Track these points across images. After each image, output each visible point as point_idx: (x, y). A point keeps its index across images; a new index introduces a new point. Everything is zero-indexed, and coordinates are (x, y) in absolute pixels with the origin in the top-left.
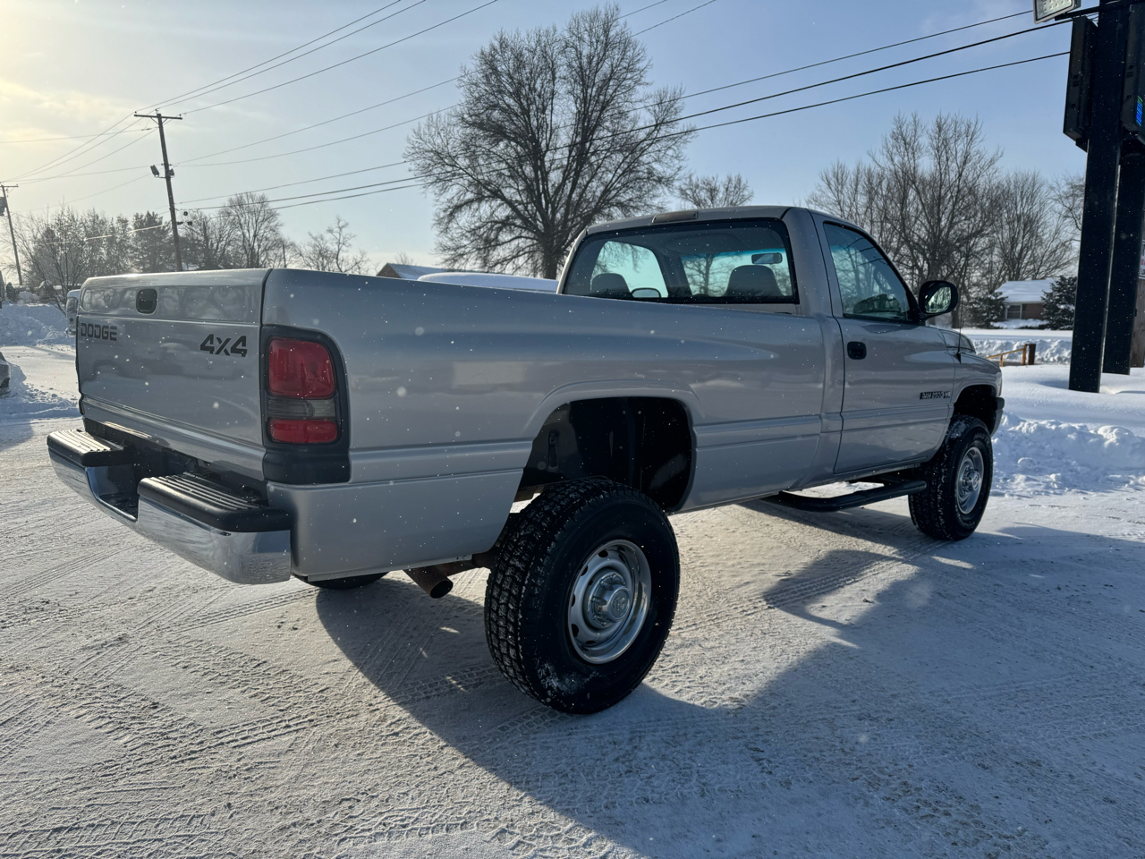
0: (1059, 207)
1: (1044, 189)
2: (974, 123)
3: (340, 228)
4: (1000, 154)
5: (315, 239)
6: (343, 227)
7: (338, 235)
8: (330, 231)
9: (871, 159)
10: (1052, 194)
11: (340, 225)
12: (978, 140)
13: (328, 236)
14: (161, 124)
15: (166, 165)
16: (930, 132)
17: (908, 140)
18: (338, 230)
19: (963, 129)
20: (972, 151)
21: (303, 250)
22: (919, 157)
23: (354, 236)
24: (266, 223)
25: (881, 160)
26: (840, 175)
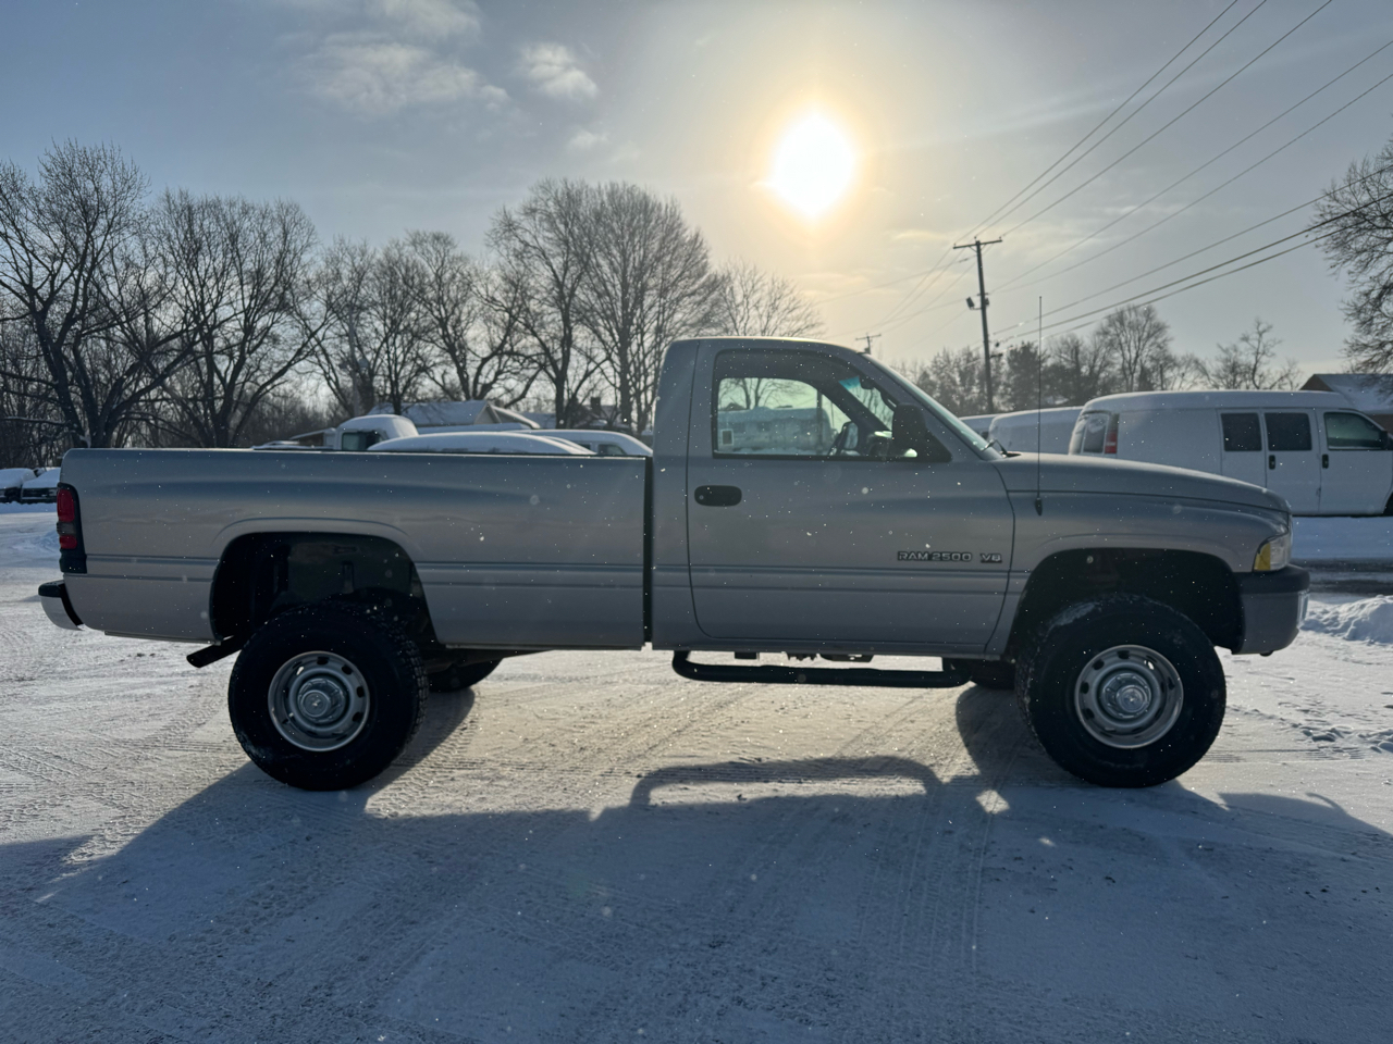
3: (1260, 334)
5: (1226, 351)
6: (1264, 331)
7: (1256, 343)
8: (1245, 339)
11: (1261, 329)
13: (1243, 346)
14: (979, 251)
15: (982, 294)
18: (1258, 336)
21: (1208, 367)
23: (1280, 342)
24: (1152, 340)
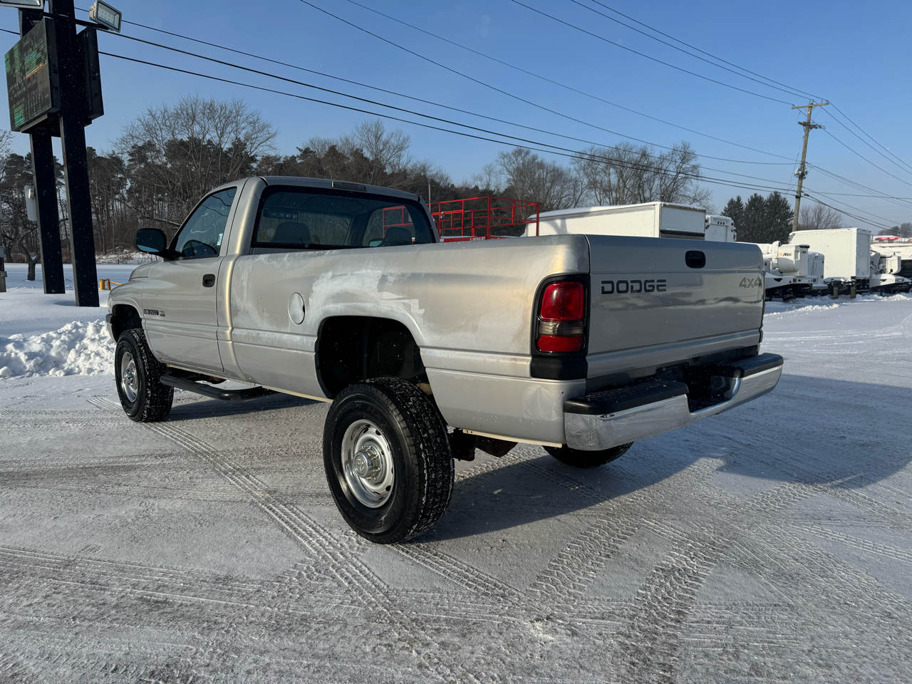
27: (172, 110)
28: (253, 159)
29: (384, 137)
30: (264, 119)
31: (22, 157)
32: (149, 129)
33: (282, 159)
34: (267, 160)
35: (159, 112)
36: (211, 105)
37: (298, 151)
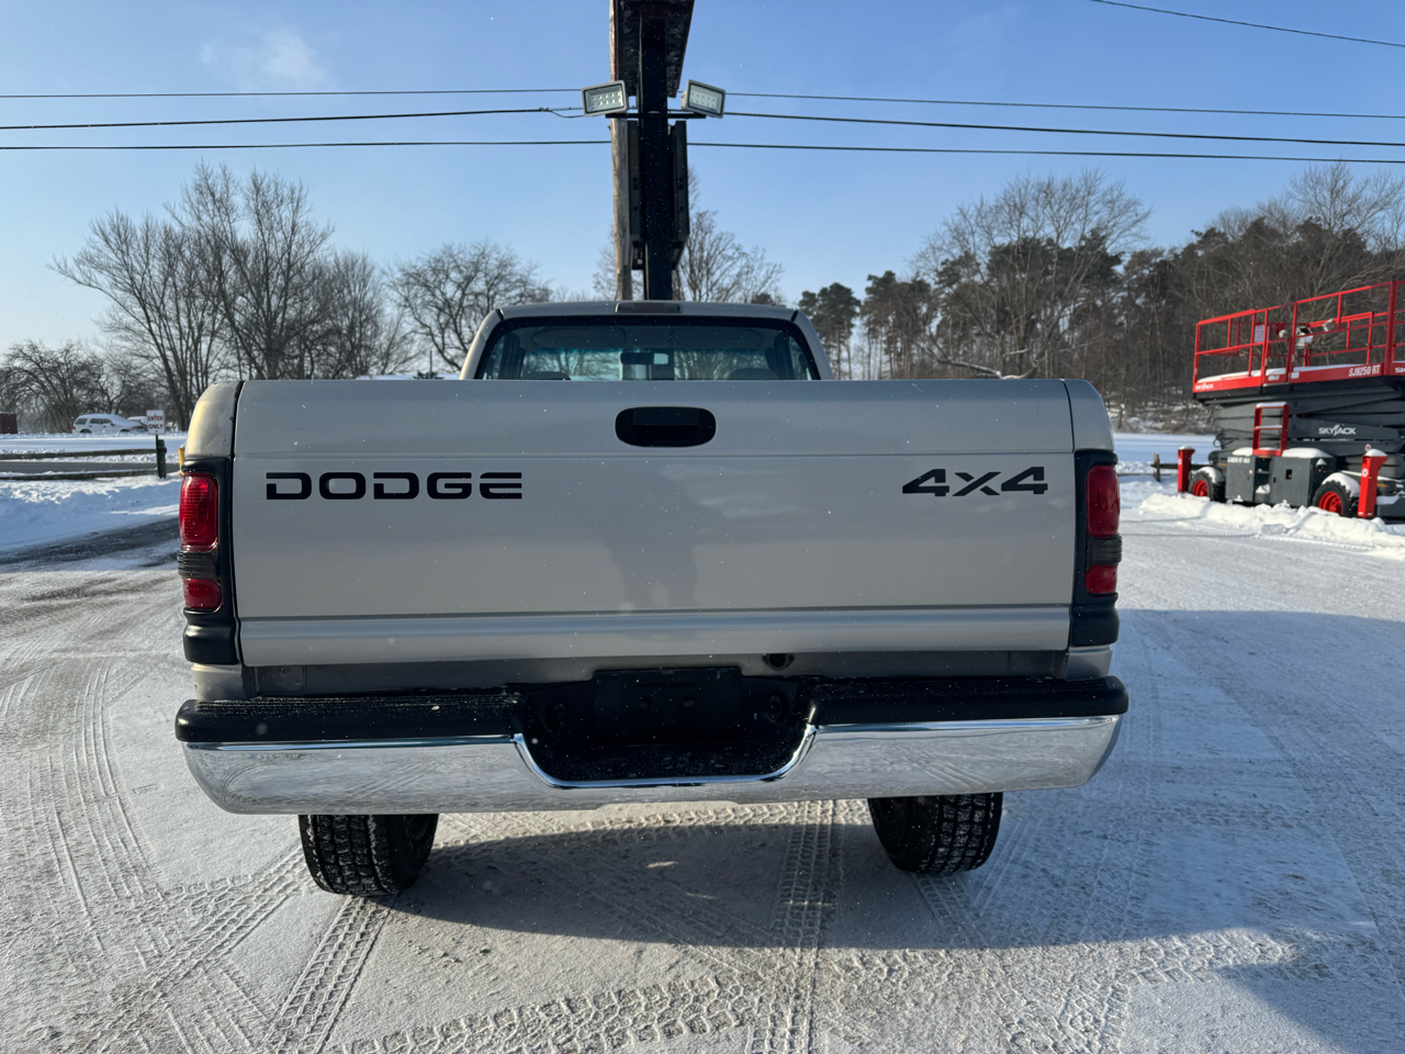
0: (395, 295)
1: (376, 273)
2: (298, 188)
4: (331, 229)
9: (169, 215)
10: (385, 279)
12: (306, 209)
16: (245, 190)
17: (218, 196)
19: (286, 192)
20: (301, 220)
22: (234, 220)
25: (184, 217)
26: (121, 229)
27: (991, 202)
28: (1116, 260)
29: (1350, 190)
30: (1129, 194)
31: (813, 295)
32: (959, 236)
33: (1165, 254)
34: (1141, 258)
35: (972, 209)
36: (1049, 186)
37: (1194, 236)
